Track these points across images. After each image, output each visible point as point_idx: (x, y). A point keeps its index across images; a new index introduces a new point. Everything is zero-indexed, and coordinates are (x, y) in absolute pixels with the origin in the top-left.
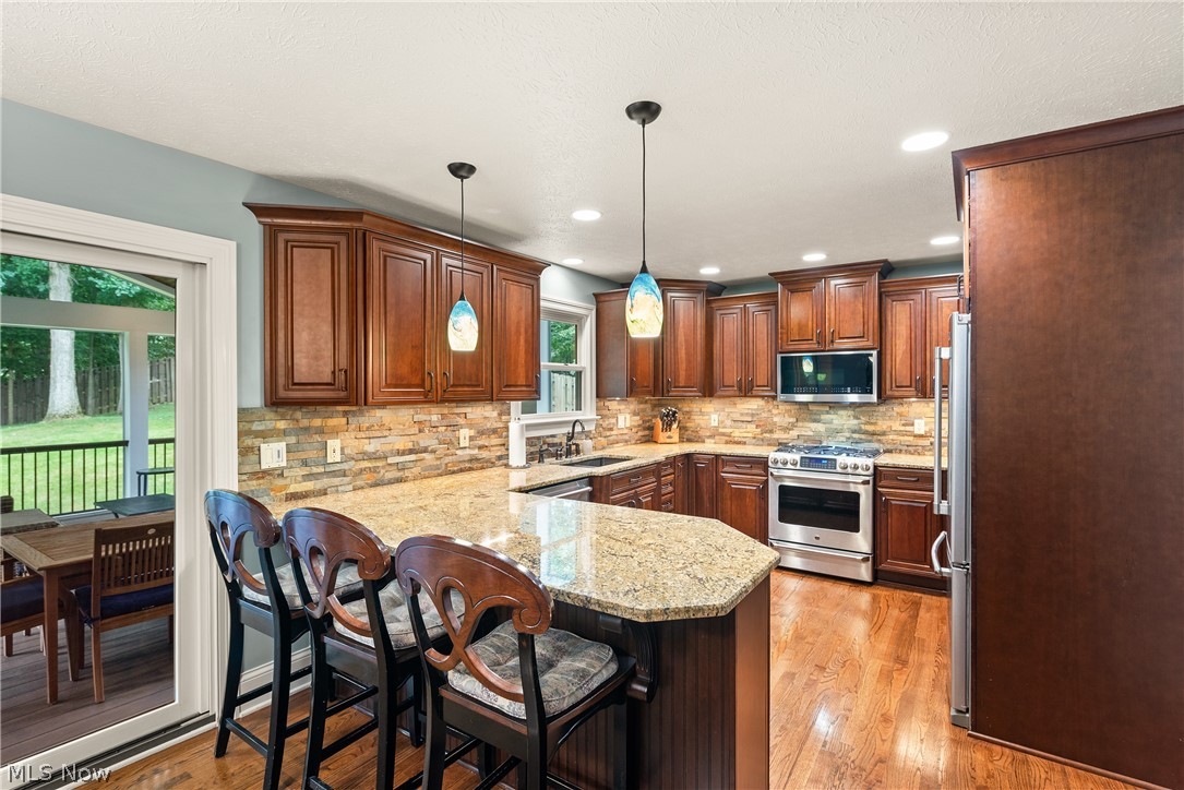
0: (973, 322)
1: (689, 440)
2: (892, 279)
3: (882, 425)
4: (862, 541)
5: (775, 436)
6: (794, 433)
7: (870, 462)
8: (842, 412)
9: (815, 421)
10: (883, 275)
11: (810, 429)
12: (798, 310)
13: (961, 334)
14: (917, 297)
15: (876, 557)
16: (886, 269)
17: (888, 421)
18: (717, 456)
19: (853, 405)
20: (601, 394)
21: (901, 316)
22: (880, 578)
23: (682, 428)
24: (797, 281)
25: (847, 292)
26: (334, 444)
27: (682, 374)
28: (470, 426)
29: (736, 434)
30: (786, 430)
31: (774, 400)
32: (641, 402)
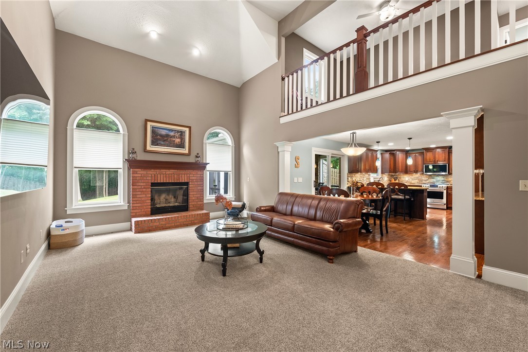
3: (450, 179)
4: (444, 201)
5: (423, 182)
6: (428, 181)
7: (446, 186)
8: (440, 177)
9: (433, 179)
10: (450, 149)
11: (431, 180)
12: (429, 155)
15: (447, 204)
16: (450, 147)
19: (442, 175)
20: (382, 173)
22: (448, 208)
23: (399, 181)
24: (428, 150)
25: (441, 152)
27: (400, 169)
29: (413, 182)
30: (426, 181)
31: (423, 174)
32: (388, 175)
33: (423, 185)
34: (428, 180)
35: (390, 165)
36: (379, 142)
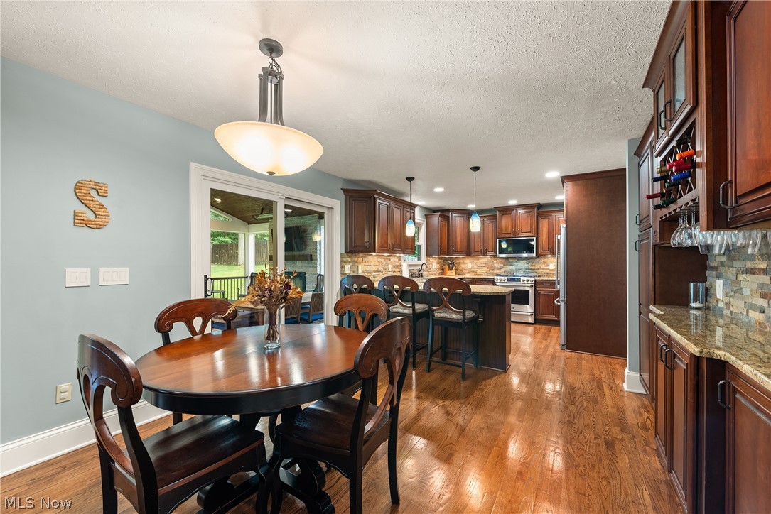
0: (567, 227)
1: (459, 275)
2: (540, 210)
3: (537, 266)
4: (529, 308)
5: (495, 272)
6: (503, 270)
7: (533, 279)
8: (522, 262)
9: (511, 265)
10: (538, 209)
11: (509, 268)
12: (505, 222)
13: (563, 231)
14: (551, 217)
15: (535, 314)
16: (539, 206)
17: (540, 265)
18: (473, 279)
19: (526, 258)
20: (428, 254)
21: (545, 224)
22: (537, 322)
23: (457, 270)
24: (506, 210)
25: (525, 215)
26: (360, 267)
27: (459, 246)
28: (391, 264)
29: (479, 271)
30: (499, 269)
31: (495, 256)
32: (440, 258)
33: (496, 277)
34: (503, 267)
35: (441, 238)
36: (412, 179)
